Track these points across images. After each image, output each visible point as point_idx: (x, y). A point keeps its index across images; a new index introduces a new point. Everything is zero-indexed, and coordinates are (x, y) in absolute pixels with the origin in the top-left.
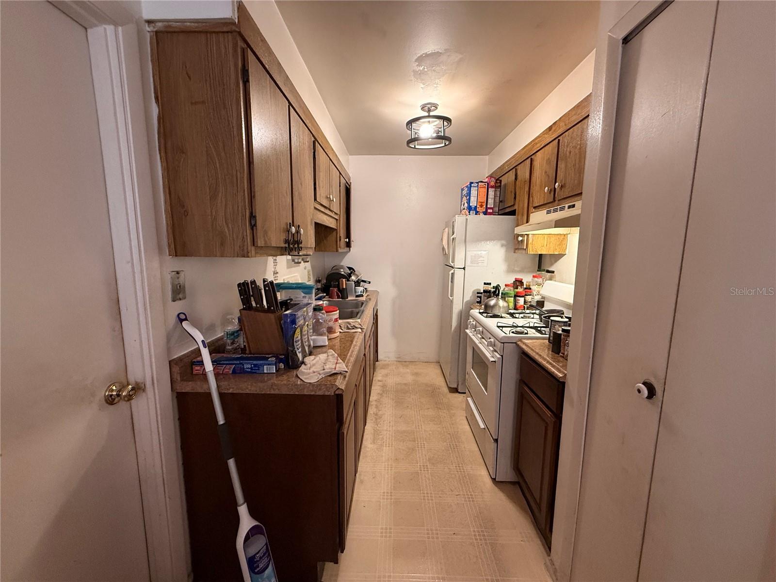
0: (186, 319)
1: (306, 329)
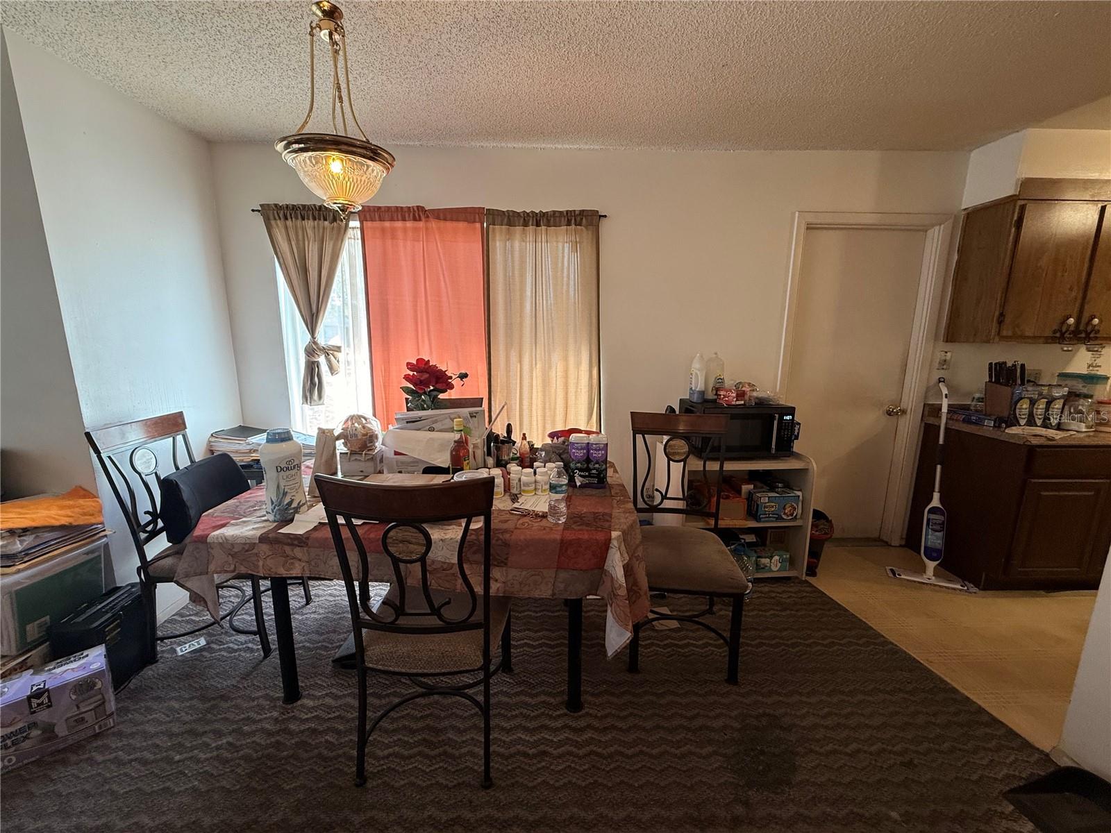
0: (944, 382)
1: (1042, 405)
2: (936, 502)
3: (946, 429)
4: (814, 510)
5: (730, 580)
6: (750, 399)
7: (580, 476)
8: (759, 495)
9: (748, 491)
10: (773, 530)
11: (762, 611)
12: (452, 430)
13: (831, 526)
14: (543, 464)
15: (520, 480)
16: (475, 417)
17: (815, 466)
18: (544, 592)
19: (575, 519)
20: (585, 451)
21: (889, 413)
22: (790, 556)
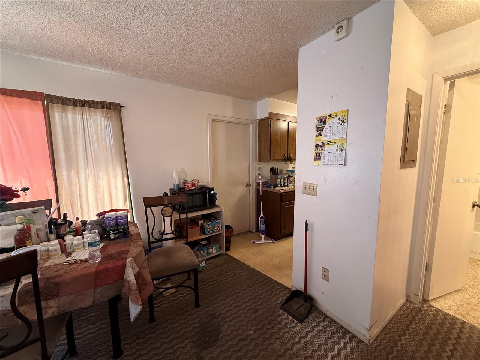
0: (260, 174)
1: (283, 180)
2: (262, 215)
3: (262, 190)
4: (225, 225)
5: (191, 264)
6: (197, 186)
7: (113, 234)
8: (205, 224)
9: (201, 223)
10: (212, 237)
11: (210, 271)
12: (15, 223)
13: (233, 230)
14: (90, 232)
15: (72, 244)
16: (37, 213)
17: (223, 209)
18: (88, 302)
19: (106, 258)
20: (115, 221)
21: (247, 186)
22: (219, 245)
